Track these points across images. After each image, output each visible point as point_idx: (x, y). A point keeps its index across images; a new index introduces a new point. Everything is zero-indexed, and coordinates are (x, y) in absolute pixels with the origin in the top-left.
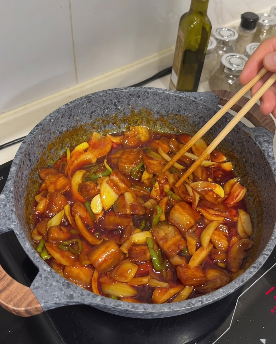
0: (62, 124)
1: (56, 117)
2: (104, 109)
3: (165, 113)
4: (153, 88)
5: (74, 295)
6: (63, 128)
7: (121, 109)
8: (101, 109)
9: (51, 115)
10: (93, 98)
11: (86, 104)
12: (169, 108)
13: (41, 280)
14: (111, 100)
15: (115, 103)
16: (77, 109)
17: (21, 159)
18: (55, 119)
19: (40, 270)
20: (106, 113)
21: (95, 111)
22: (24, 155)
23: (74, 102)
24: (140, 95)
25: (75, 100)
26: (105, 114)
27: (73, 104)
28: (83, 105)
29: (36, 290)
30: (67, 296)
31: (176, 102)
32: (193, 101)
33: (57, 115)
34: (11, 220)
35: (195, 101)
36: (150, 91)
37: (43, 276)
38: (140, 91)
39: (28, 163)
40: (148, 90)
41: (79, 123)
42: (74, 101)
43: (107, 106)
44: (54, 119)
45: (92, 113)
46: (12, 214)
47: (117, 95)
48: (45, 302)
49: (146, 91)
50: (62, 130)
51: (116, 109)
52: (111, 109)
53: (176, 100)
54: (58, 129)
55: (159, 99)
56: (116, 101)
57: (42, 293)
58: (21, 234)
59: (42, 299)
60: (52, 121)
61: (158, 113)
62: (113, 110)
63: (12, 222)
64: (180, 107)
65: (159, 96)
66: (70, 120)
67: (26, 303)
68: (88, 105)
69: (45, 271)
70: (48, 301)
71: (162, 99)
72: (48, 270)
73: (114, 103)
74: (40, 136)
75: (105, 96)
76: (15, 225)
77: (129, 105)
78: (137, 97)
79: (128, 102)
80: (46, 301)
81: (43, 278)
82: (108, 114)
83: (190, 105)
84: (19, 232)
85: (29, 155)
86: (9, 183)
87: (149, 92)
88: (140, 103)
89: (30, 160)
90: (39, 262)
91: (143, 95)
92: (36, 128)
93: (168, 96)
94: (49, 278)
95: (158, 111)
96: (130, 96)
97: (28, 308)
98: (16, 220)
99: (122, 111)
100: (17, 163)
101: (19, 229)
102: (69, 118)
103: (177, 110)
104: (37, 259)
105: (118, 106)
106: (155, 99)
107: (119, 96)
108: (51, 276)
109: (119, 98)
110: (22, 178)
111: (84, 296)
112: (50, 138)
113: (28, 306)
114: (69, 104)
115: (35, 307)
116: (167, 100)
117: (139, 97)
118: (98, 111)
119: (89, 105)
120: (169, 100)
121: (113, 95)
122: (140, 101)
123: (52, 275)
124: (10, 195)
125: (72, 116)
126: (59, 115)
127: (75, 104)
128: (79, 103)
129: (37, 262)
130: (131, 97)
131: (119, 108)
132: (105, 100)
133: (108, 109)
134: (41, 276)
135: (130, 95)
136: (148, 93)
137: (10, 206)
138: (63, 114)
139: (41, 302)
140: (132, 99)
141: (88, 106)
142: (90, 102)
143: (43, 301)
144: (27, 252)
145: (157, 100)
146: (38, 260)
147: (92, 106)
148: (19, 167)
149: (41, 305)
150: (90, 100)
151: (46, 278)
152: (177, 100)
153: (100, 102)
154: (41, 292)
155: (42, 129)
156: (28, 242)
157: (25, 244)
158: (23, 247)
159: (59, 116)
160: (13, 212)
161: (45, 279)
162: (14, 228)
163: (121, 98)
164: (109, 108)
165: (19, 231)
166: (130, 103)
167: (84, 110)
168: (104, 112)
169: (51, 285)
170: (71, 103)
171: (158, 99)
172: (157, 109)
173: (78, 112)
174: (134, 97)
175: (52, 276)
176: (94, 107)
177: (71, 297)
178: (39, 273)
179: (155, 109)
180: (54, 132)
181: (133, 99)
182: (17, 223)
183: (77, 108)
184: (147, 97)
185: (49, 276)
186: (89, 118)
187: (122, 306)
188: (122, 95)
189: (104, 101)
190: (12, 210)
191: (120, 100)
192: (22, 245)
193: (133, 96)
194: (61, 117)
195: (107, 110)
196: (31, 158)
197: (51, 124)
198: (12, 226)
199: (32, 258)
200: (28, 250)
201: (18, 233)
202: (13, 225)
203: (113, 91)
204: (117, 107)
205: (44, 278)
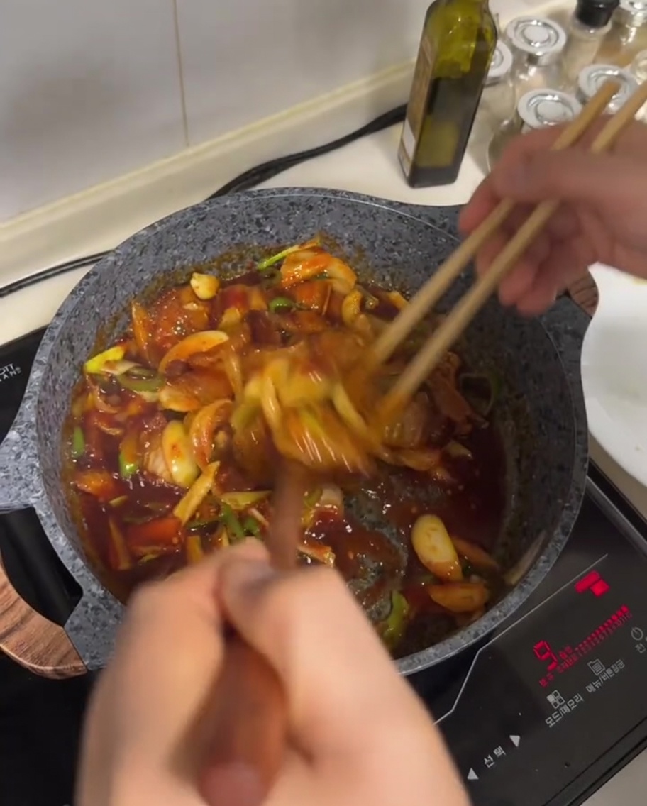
0: (140, 268)
1: (128, 255)
2: (234, 233)
3: (367, 243)
4: (343, 192)
6: (142, 274)
7: (271, 232)
8: (226, 231)
9: (118, 251)
10: (209, 211)
11: (195, 225)
12: (376, 236)
13: (86, 612)
14: (249, 215)
15: (258, 220)
16: (174, 236)
17: (52, 352)
18: (126, 259)
19: (85, 592)
20: (239, 240)
21: (213, 237)
22: (58, 341)
23: (168, 221)
24: (312, 204)
25: (171, 216)
26: (236, 241)
27: (164, 226)
28: (187, 225)
29: (74, 633)
31: (390, 223)
32: (427, 227)
33: (130, 250)
34: (31, 487)
35: (432, 228)
36: (335, 199)
37: (90, 605)
38: (312, 197)
39: (67, 355)
40: (330, 196)
41: (178, 263)
42: (166, 218)
43: (241, 226)
44: (123, 259)
45: (206, 240)
46: (31, 473)
47: (262, 205)
48: (93, 658)
49: (325, 198)
50: (142, 278)
51: (260, 231)
52: (250, 232)
53: (389, 220)
54: (132, 277)
55: (355, 215)
56: (260, 216)
57: (86, 639)
58: (49, 517)
59: (87, 651)
60: (120, 263)
61: (351, 242)
62: (255, 234)
63: (32, 491)
64: (400, 236)
65: (355, 210)
66: (159, 256)
67: (56, 657)
68: (198, 226)
69: (94, 595)
70: (98, 656)
71: (360, 216)
72: (99, 594)
73: (255, 220)
74: (93, 297)
75: (236, 207)
76: (38, 498)
77: (289, 224)
78: (307, 209)
79: (288, 218)
80: (92, 655)
81: (89, 611)
82: (243, 243)
83: (420, 234)
84: (46, 513)
85: (70, 339)
86: (27, 407)
87: (333, 201)
88: (313, 220)
89: (72, 349)
90: (82, 576)
91: (320, 205)
92: (86, 280)
93: (374, 211)
94: (101, 609)
95: (351, 239)
96: (291, 208)
97: (58, 668)
98: (40, 488)
99: (272, 237)
100: (45, 362)
101: (45, 506)
102: (157, 254)
103: (394, 241)
104: (78, 571)
105: (266, 226)
106: (344, 215)
107: (267, 207)
108: (104, 606)
109: (266, 210)
110: (55, 390)
112: (115, 297)
113: (60, 662)
114: (156, 225)
115: (72, 665)
116: (372, 218)
117: (311, 208)
118: (221, 238)
119: (201, 226)
120: (375, 219)
121: (254, 205)
122: (313, 218)
123: (108, 603)
124: (28, 431)
125: (164, 249)
126: (135, 250)
127: (168, 224)
128: (179, 223)
129: (78, 577)
130: (293, 209)
131: (268, 229)
132: (235, 214)
133: (243, 233)
134: (85, 605)
135: (292, 204)
136: (330, 202)
137: (29, 457)
138: (142, 246)
139: (84, 656)
140: (295, 213)
141: (198, 228)
142: (203, 219)
143: (87, 655)
144: (60, 556)
145: (349, 218)
146: (81, 573)
147: (207, 227)
148: (48, 369)
149: (83, 663)
150: (202, 216)
151: (95, 609)
152: (393, 221)
153: (224, 218)
154: (85, 637)
155: (98, 282)
156: (63, 535)
157: (57, 539)
158: (53, 545)
159: (136, 254)
160: (35, 469)
161: (93, 612)
162: (35, 503)
163: (271, 211)
164: (245, 230)
165: (46, 511)
166: (291, 220)
167: (190, 236)
168: (233, 239)
169: (104, 625)
170: (161, 222)
171: (351, 215)
172: (349, 235)
173: (177, 240)
174: (298, 210)
175: (107, 606)
176: (212, 229)
178: (83, 599)
179: (346, 235)
180: (123, 286)
181: (298, 212)
182: (42, 495)
183: (173, 233)
184: (328, 211)
185: (102, 606)
186: (200, 252)
188: (273, 205)
189: (234, 217)
190: (33, 466)
191: (269, 215)
192: (51, 540)
193: (298, 206)
194: (138, 253)
195: (240, 233)
196: (74, 344)
197: (116, 269)
198: (32, 501)
199: (69, 569)
200: (62, 553)
201: (44, 515)
202: (34, 498)
203: (254, 196)
204: (262, 228)
205: (92, 609)
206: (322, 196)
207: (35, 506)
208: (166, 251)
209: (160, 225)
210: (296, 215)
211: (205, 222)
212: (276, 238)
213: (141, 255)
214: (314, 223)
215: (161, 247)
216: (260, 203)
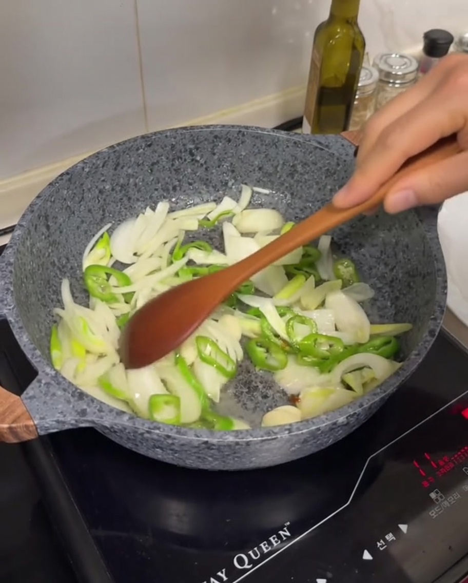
0: (103, 178)
1: (94, 164)
2: (173, 160)
3: (271, 168)
4: (253, 127)
5: (88, 410)
6: (105, 183)
7: (201, 161)
8: (167, 158)
9: (85, 161)
10: (155, 139)
11: (144, 149)
12: (278, 161)
13: (40, 386)
14: (184, 145)
15: (191, 150)
16: (128, 156)
17: (31, 221)
18: (92, 168)
19: (40, 373)
20: (177, 167)
21: (158, 162)
22: (37, 215)
23: (124, 144)
24: (231, 137)
25: (126, 141)
26: (174, 167)
27: (120, 147)
28: (138, 149)
29: (29, 400)
30: (76, 411)
31: (288, 149)
32: (316, 148)
33: (94, 161)
34: (5, 302)
36: (247, 132)
37: (43, 382)
38: (230, 131)
39: (44, 230)
40: (243, 130)
41: (131, 180)
42: (123, 141)
43: (178, 154)
44: (89, 167)
45: (153, 164)
46: (7, 293)
47: (194, 137)
48: (41, 419)
49: (240, 132)
50: (104, 187)
51: (193, 160)
52: (185, 160)
53: (288, 147)
54: (96, 184)
55: (262, 145)
56: (192, 146)
57: (38, 405)
58: (17, 322)
59: (38, 413)
60: (87, 170)
61: (260, 169)
62: (189, 162)
63: (6, 305)
64: (296, 159)
65: (262, 141)
66: (117, 172)
67: (11, 417)
68: (146, 151)
69: (47, 374)
70: (46, 417)
71: (266, 145)
72: (51, 374)
73: (188, 150)
74: (65, 192)
75: (175, 138)
76: (10, 310)
77: (214, 154)
78: (227, 141)
79: (213, 149)
80: (42, 416)
81: (42, 385)
82: (180, 169)
83: (311, 155)
84: (15, 319)
85: (46, 217)
86: (8, 252)
87: (245, 133)
88: (232, 151)
89: (48, 227)
90: (39, 361)
91: (236, 138)
92: (60, 177)
93: (276, 140)
94: (52, 385)
95: (261, 166)
96: (215, 140)
97: (14, 425)
98: (12, 304)
99: (202, 165)
100: (25, 226)
101: (14, 315)
102: (115, 169)
103: (291, 164)
104: (36, 358)
105: (197, 156)
106: (255, 145)
107: (197, 139)
108: (55, 382)
109: (197, 142)
110: (31, 251)
111: (103, 412)
112: (83, 198)
113: (13, 422)
114: (115, 146)
115: (24, 424)
116: (274, 146)
117: (229, 141)
118: (164, 163)
119: (149, 151)
120: (276, 146)
121: (187, 136)
122: (232, 149)
123: (58, 380)
124: (7, 268)
125: (121, 166)
126: (99, 162)
127: (124, 146)
128: (132, 146)
129: (36, 362)
130: (217, 141)
131: (198, 158)
132: (174, 143)
133: (180, 160)
134: (40, 381)
135: (216, 137)
136: (243, 135)
137: (6, 283)
138: (104, 160)
139: (35, 417)
140: (218, 145)
141: (146, 153)
142: (150, 146)
143: (38, 416)
144: (22, 347)
145: (258, 147)
146: (38, 359)
147: (153, 152)
148: (27, 232)
149: (33, 421)
150: (149, 143)
151: (48, 384)
152: (290, 147)
153: (166, 146)
154: (37, 403)
155: (70, 180)
156: (27, 334)
157: (22, 337)
158: (18, 341)
159: (99, 165)
160: (10, 291)
161: (46, 386)
162: (7, 313)
163: (201, 142)
164: (181, 158)
165: (16, 318)
166: (216, 151)
167: (140, 158)
168: (173, 165)
169: (54, 395)
170: (119, 144)
171: (259, 145)
172: (258, 162)
173: (130, 161)
174: (221, 142)
175: (57, 382)
176: (157, 155)
177: (83, 413)
178: (38, 377)
179: (256, 163)
180: (89, 190)
181: (220, 144)
182: (13, 308)
183: (127, 154)
184: (243, 142)
185: (53, 382)
186: (149, 174)
187: (161, 430)
188: (202, 137)
189: (173, 146)
190: (8, 289)
191: (198, 146)
192: (17, 337)
193: (220, 138)
194: (101, 165)
195: (178, 160)
196: (49, 223)
197: (84, 174)
198: (5, 311)
199: (29, 356)
200: (25, 346)
201: (13, 321)
202: (6, 309)
203: (188, 130)
204: (194, 157)
205: (45, 384)
206: (238, 130)
207: (7, 314)
208: (122, 168)
209: (118, 146)
210: (219, 147)
211: (152, 147)
212: (204, 166)
213: (103, 166)
214: (232, 153)
215: (118, 165)
216: (192, 135)
